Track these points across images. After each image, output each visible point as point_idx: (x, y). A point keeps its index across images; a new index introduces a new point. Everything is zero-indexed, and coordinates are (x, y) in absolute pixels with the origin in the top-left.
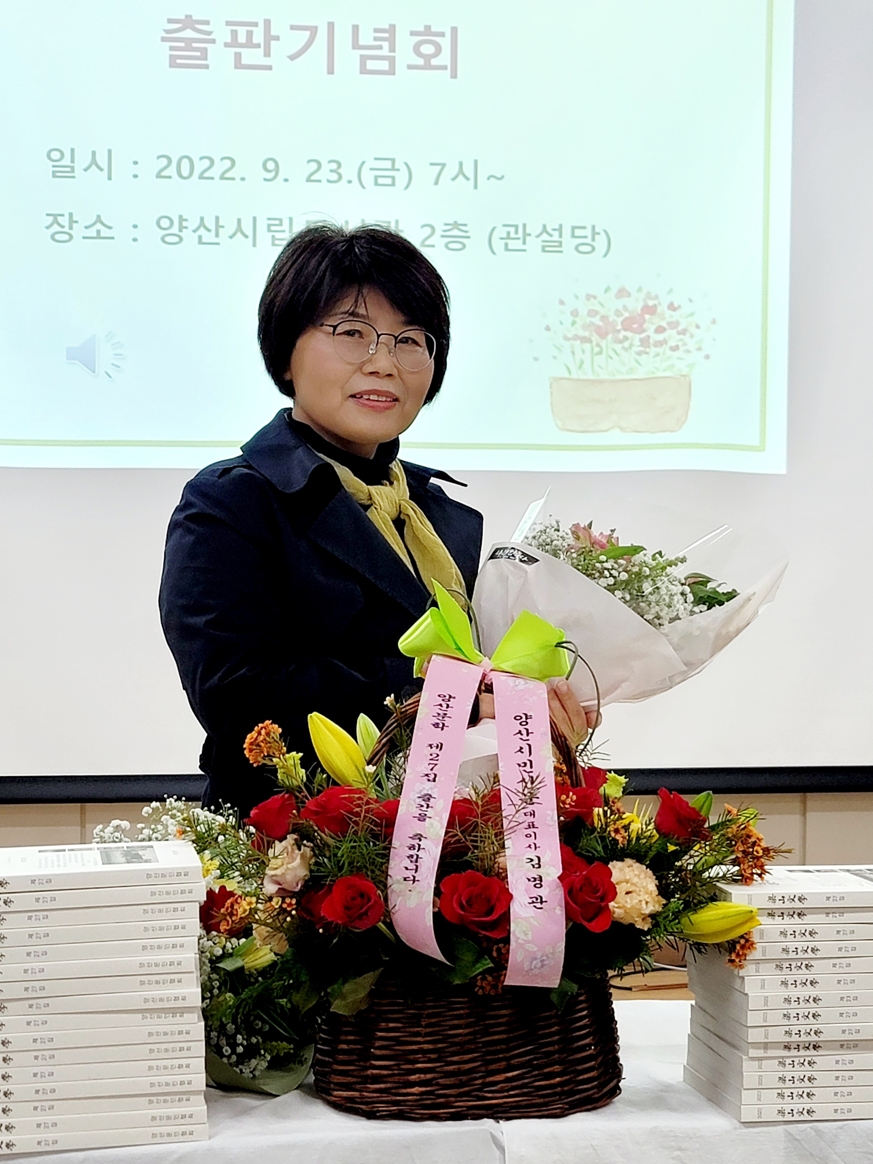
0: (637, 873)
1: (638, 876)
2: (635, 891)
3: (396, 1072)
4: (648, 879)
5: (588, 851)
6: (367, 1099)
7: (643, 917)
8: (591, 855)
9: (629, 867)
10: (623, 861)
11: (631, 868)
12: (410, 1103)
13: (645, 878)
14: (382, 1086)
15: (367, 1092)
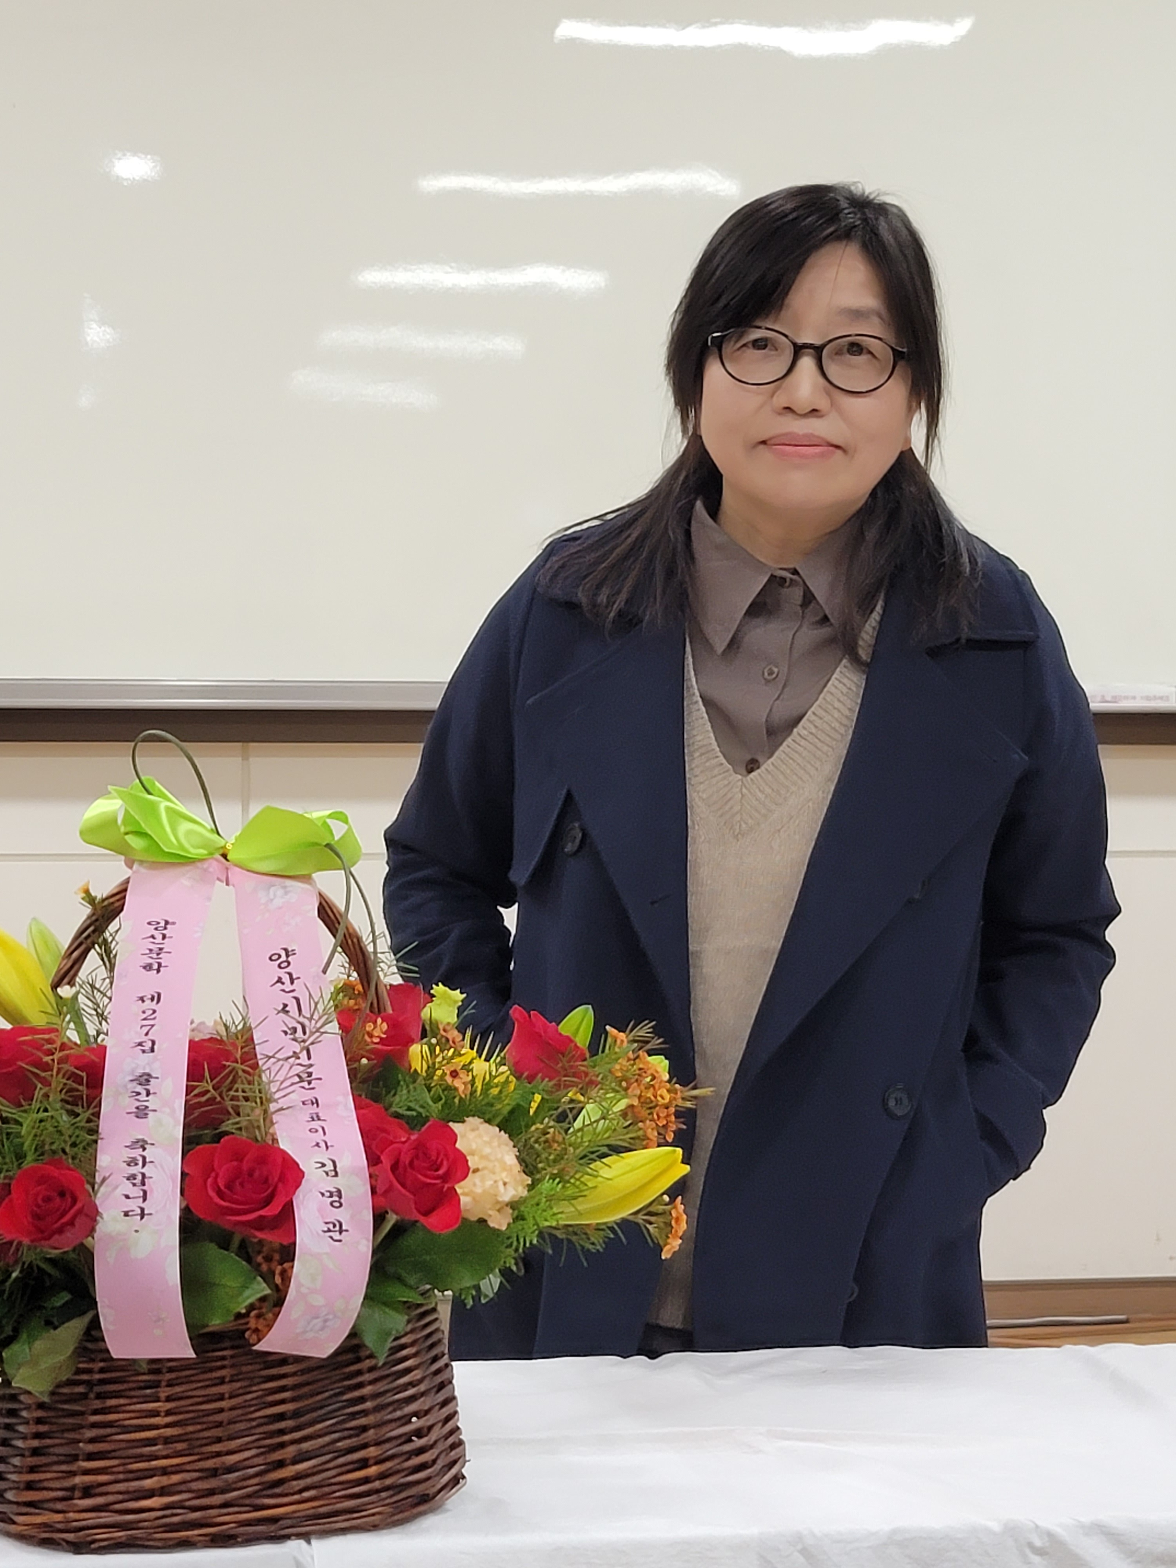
0: (486, 1139)
1: (489, 1143)
2: (484, 1168)
3: (121, 1476)
4: (503, 1147)
5: (409, 1109)
6: (75, 1524)
7: (498, 1207)
8: (414, 1113)
9: (473, 1130)
10: (463, 1122)
11: (477, 1132)
12: (146, 1524)
13: (499, 1146)
14: (100, 1500)
15: (74, 1512)
